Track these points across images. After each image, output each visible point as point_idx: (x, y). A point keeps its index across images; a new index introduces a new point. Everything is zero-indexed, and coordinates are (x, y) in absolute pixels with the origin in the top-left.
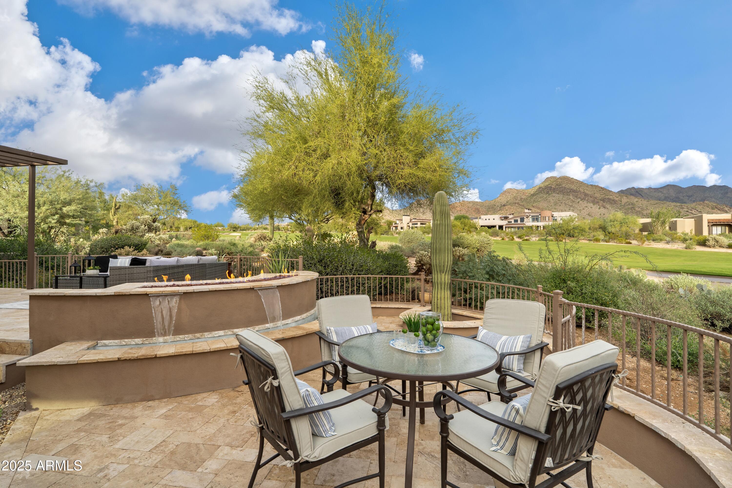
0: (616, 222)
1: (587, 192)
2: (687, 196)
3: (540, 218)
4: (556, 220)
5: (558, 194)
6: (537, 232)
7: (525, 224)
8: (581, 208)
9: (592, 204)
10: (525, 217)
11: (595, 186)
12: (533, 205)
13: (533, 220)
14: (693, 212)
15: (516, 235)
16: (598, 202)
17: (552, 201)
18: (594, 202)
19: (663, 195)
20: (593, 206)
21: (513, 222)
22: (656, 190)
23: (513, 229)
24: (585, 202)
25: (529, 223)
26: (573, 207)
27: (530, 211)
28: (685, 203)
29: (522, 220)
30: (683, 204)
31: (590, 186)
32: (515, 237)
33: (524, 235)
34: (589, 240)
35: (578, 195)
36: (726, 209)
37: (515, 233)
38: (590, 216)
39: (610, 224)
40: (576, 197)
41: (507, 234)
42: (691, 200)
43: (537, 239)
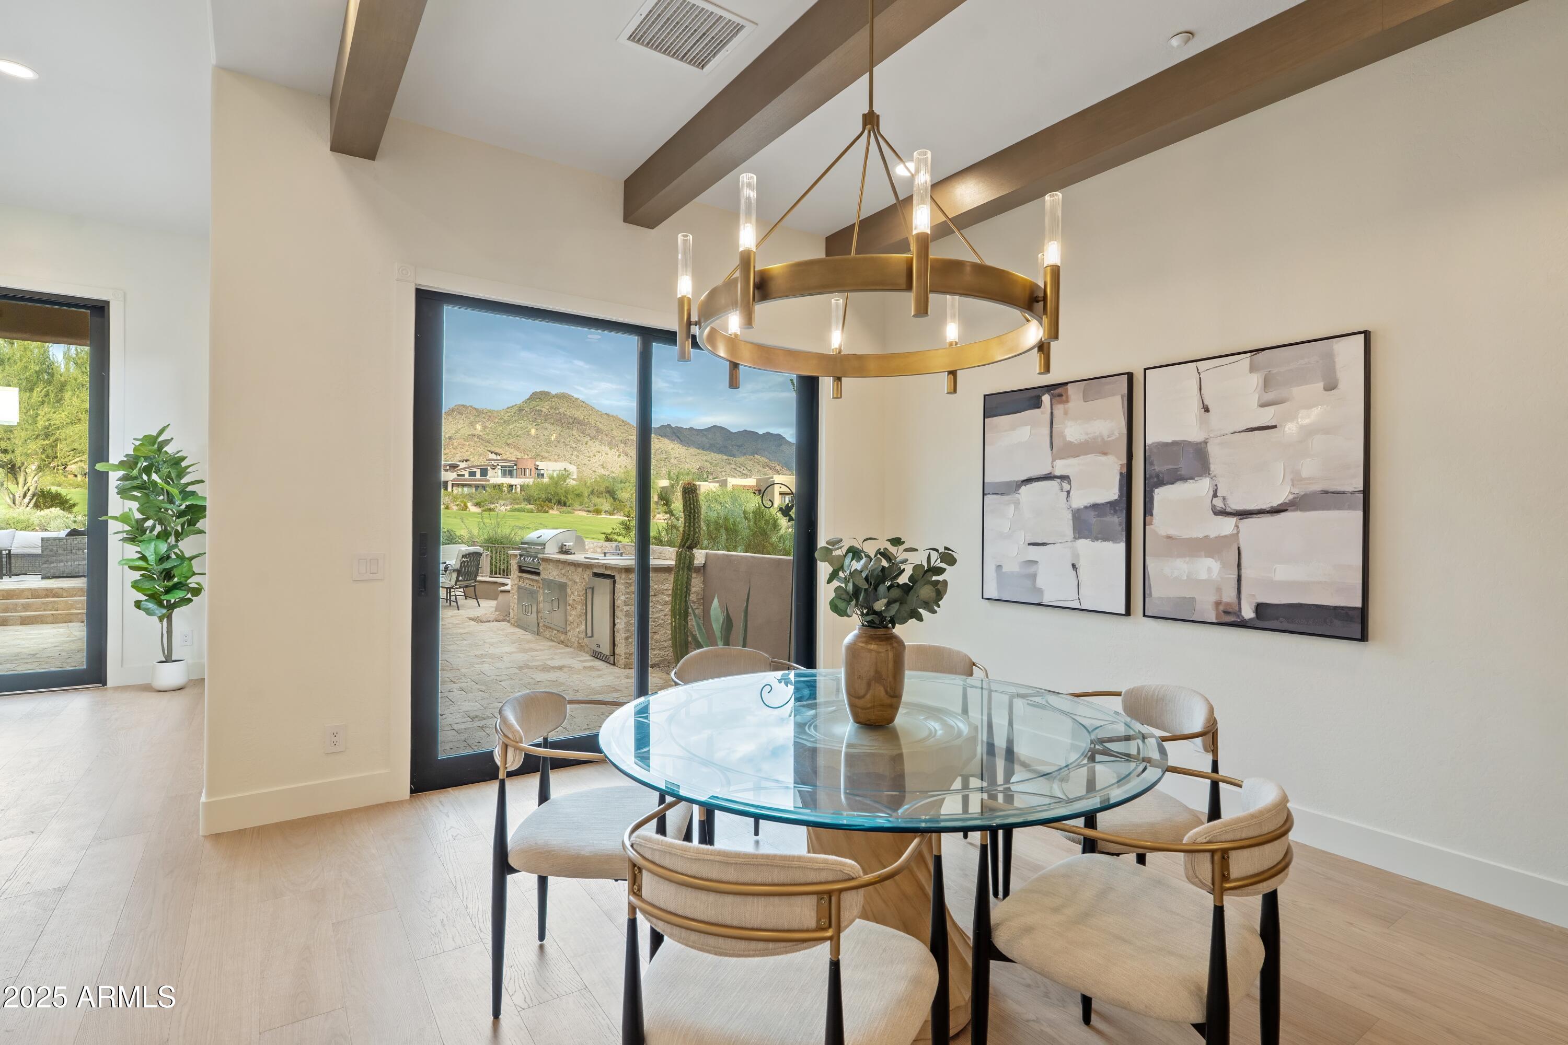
0: (628, 484)
1: (601, 426)
2: (737, 446)
3: (515, 471)
4: (543, 475)
5: (553, 424)
6: (509, 496)
7: (489, 481)
8: (591, 455)
9: (607, 448)
10: (489, 468)
11: (613, 416)
12: (508, 442)
13: (504, 474)
14: (742, 470)
15: (471, 500)
16: (617, 445)
17: (542, 437)
18: (611, 445)
19: (707, 440)
20: (609, 451)
21: (467, 476)
22: (700, 432)
23: (466, 489)
24: (597, 443)
25: (496, 479)
26: (578, 451)
27: (499, 457)
28: (734, 456)
29: (484, 472)
30: (730, 458)
31: (605, 416)
32: (469, 504)
33: (486, 500)
34: (588, 511)
35: (586, 429)
36: (778, 468)
37: (471, 497)
38: (604, 468)
39: (620, 486)
40: (583, 433)
41: (455, 498)
42: (741, 452)
43: (508, 508)
